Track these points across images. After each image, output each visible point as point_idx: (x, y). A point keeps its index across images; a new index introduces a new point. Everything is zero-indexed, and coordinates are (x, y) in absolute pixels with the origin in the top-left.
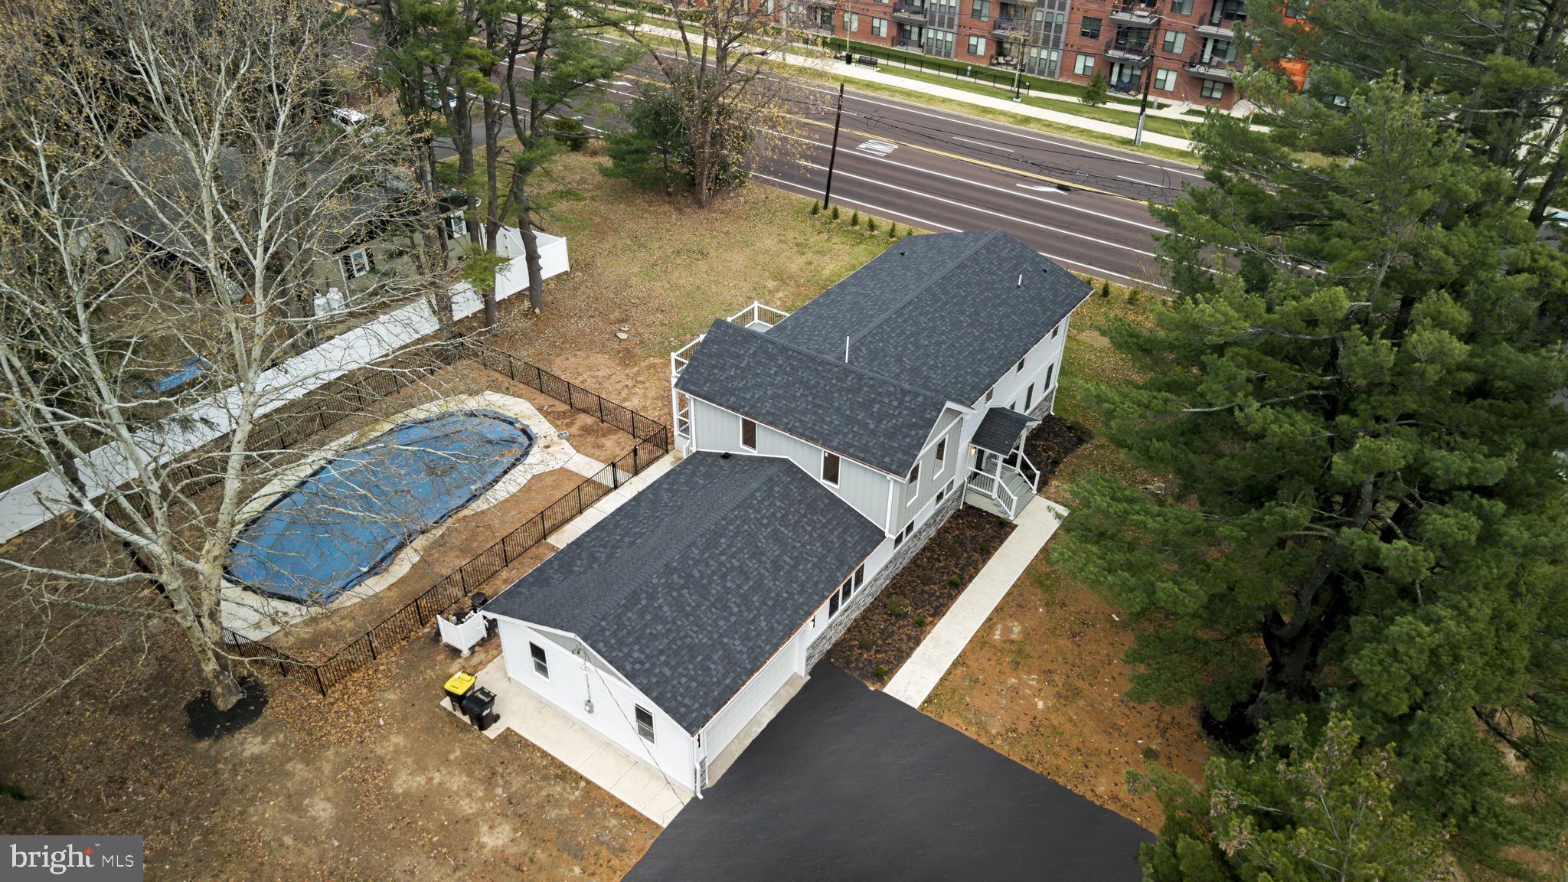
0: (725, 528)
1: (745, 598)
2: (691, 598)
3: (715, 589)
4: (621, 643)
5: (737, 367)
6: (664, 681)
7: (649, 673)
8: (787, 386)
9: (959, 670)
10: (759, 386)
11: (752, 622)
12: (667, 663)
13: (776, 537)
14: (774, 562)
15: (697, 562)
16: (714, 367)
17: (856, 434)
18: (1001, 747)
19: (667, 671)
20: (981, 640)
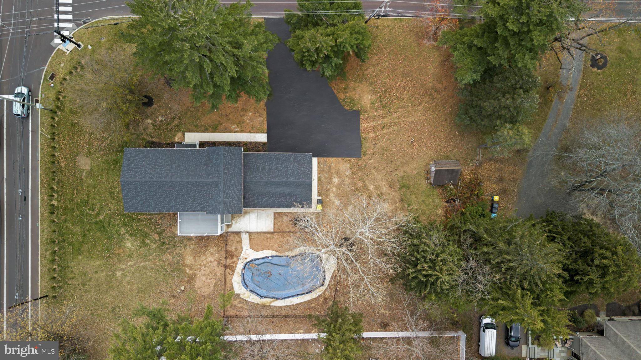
0: (270, 178)
1: (281, 164)
2: (290, 172)
3: (284, 169)
4: (308, 174)
5: (232, 201)
6: (308, 164)
7: (309, 167)
8: (232, 185)
9: (251, 131)
10: (235, 192)
11: (285, 160)
12: (305, 165)
13: (263, 169)
14: (270, 165)
15: (282, 176)
16: (234, 207)
17: (237, 163)
18: (265, 116)
19: (306, 164)
20: (242, 131)
